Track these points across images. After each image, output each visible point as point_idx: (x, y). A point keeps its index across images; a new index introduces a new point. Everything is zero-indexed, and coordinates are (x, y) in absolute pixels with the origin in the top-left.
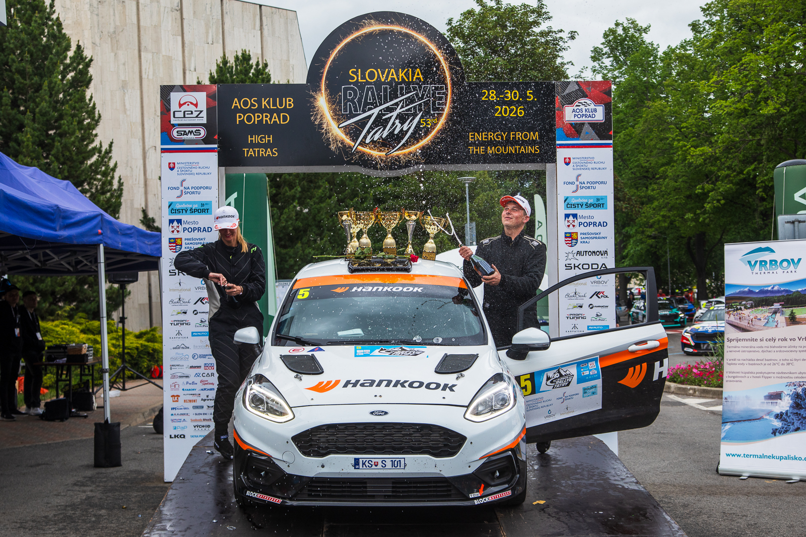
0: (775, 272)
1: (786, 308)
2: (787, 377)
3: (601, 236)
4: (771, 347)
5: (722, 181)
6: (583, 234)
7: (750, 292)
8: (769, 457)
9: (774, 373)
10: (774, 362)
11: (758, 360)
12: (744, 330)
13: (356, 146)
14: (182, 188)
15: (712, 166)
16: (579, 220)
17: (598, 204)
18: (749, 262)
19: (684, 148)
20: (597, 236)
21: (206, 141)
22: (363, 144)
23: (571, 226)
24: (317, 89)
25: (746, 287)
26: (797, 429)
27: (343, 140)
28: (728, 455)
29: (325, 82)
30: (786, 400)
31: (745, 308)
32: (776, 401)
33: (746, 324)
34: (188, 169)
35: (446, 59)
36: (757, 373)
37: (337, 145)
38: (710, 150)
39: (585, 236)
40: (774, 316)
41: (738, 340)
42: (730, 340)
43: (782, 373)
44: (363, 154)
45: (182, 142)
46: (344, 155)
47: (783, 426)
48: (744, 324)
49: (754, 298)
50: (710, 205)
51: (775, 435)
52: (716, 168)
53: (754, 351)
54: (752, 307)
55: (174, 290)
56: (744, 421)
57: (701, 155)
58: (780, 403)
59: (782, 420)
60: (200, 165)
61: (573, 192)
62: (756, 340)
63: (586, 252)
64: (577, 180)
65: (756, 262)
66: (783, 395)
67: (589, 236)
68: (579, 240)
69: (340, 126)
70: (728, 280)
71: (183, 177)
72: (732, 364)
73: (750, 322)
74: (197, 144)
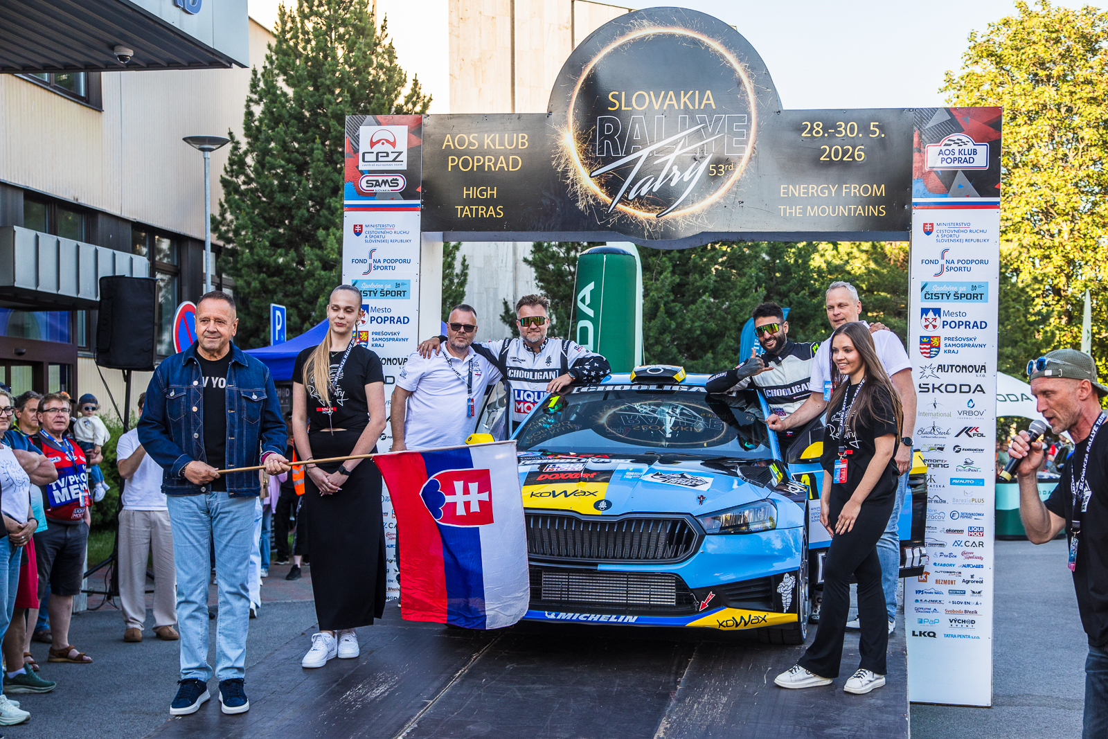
3: (976, 342)
6: (949, 339)
13: (614, 204)
14: (370, 261)
16: (944, 318)
17: (975, 295)
20: (969, 343)
21: (406, 194)
22: (624, 200)
23: (931, 326)
24: (562, 123)
27: (596, 195)
29: (574, 111)
34: (380, 234)
37: (588, 202)
39: (951, 342)
44: (624, 216)
45: (372, 195)
46: (597, 217)
60: (397, 229)
67: (958, 342)
68: (943, 348)
69: (593, 175)
71: (373, 245)
74: (393, 199)
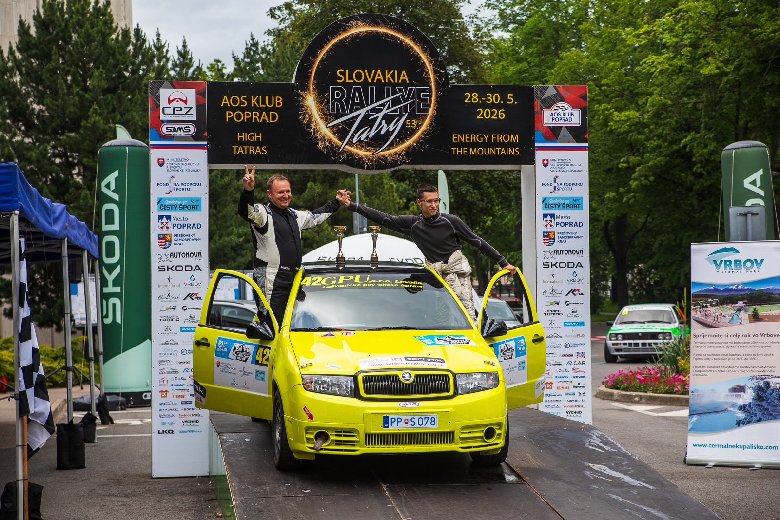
0: (739, 271)
1: (749, 306)
2: (750, 371)
3: (577, 235)
4: (735, 343)
5: (650, 152)
6: (560, 233)
7: (716, 290)
8: (733, 447)
9: (738, 367)
10: (738, 357)
11: (723, 355)
12: (710, 326)
13: (343, 145)
14: (172, 184)
15: (639, 133)
16: (557, 220)
17: (575, 204)
18: (715, 262)
19: (607, 112)
20: (573, 236)
21: (195, 138)
22: (350, 143)
23: (549, 225)
24: (305, 88)
25: (711, 285)
26: (759, 420)
27: (331, 139)
28: (695, 446)
29: (314, 82)
30: (749, 393)
31: (711, 305)
32: (740, 394)
33: (712, 321)
34: (178, 165)
35: (430, 62)
36: (722, 367)
37: (325, 144)
38: (637, 114)
39: (562, 236)
40: (738, 313)
41: (704, 336)
42: (696, 336)
43: (745, 367)
44: (351, 154)
45: (171, 138)
46: (331, 154)
47: (747, 417)
48: (710, 320)
49: (719, 296)
50: (637, 182)
51: (739, 426)
52: (643, 137)
53: (719, 347)
54: (717, 305)
55: (162, 286)
56: (710, 413)
57: (626, 121)
58: (743, 396)
59: (745, 412)
60: (190, 162)
61: (551, 193)
62: (721, 336)
63: (563, 251)
64: (555, 182)
65: (721, 261)
66: (746, 388)
67: (566, 235)
68: (557, 239)
69: (328, 125)
70: (694, 279)
71: (173, 173)
72: (698, 359)
73: (716, 319)
74: (186, 141)
